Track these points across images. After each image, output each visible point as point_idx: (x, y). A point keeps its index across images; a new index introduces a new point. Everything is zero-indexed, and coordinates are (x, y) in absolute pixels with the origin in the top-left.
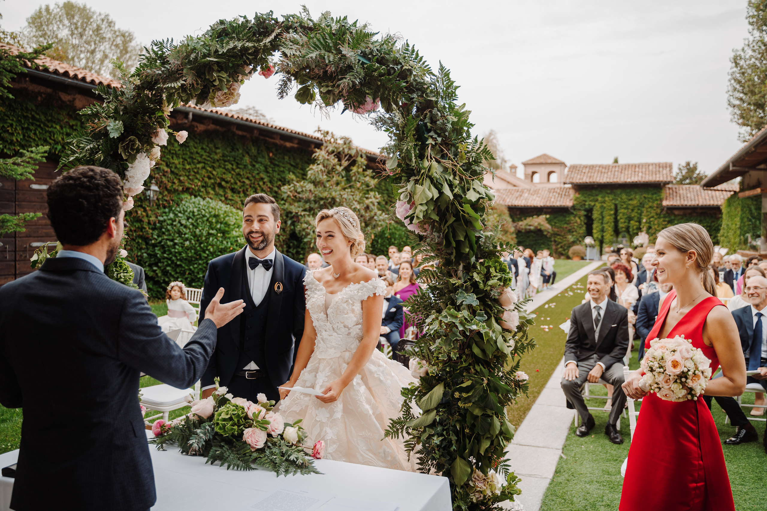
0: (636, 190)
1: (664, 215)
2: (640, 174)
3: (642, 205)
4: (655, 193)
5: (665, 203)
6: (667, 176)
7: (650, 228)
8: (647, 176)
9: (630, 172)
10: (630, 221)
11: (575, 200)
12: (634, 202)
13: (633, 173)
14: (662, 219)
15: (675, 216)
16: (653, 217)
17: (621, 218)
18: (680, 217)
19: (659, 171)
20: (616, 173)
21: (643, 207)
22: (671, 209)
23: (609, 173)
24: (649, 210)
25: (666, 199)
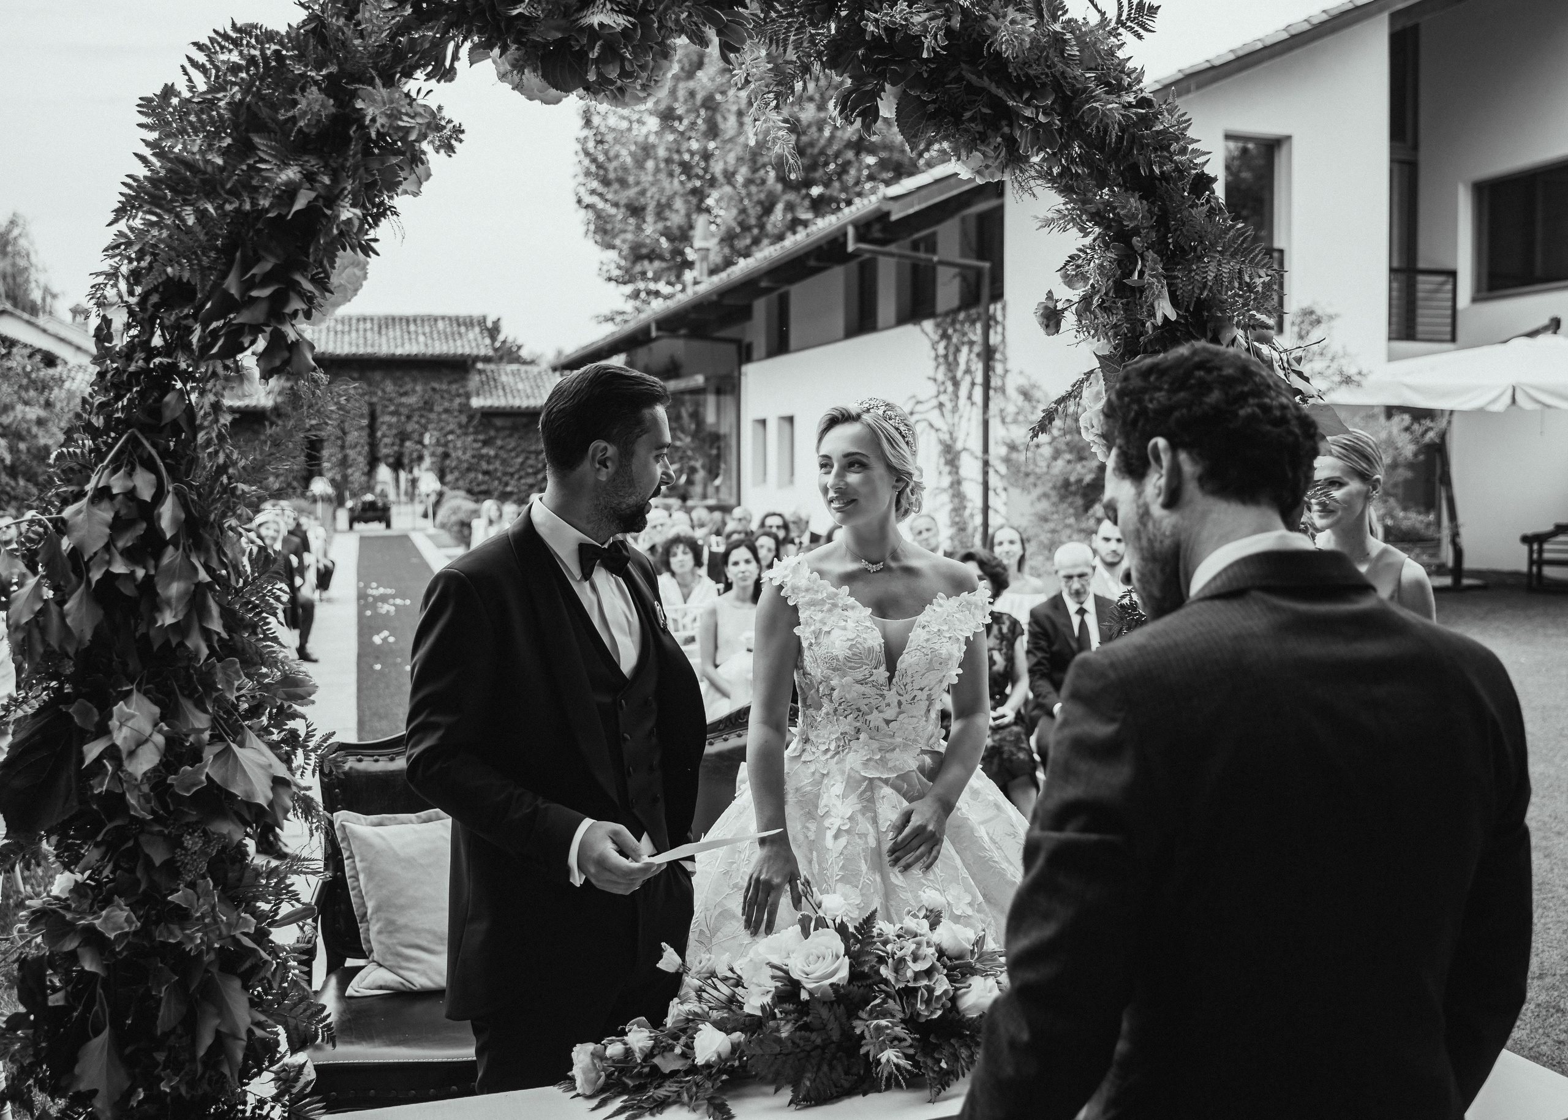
0: (415, 373)
1: (475, 427)
2: (421, 338)
3: (428, 406)
4: (455, 381)
5: (476, 402)
6: (478, 346)
7: (446, 455)
8: (437, 344)
9: (398, 333)
10: (403, 441)
11: (280, 393)
12: (412, 400)
13: (406, 336)
14: (470, 438)
15: (498, 430)
16: (452, 432)
17: (384, 436)
18: (507, 432)
19: (460, 334)
20: (369, 334)
21: (431, 410)
22: (489, 415)
23: (354, 334)
24: (444, 416)
25: (478, 395)
